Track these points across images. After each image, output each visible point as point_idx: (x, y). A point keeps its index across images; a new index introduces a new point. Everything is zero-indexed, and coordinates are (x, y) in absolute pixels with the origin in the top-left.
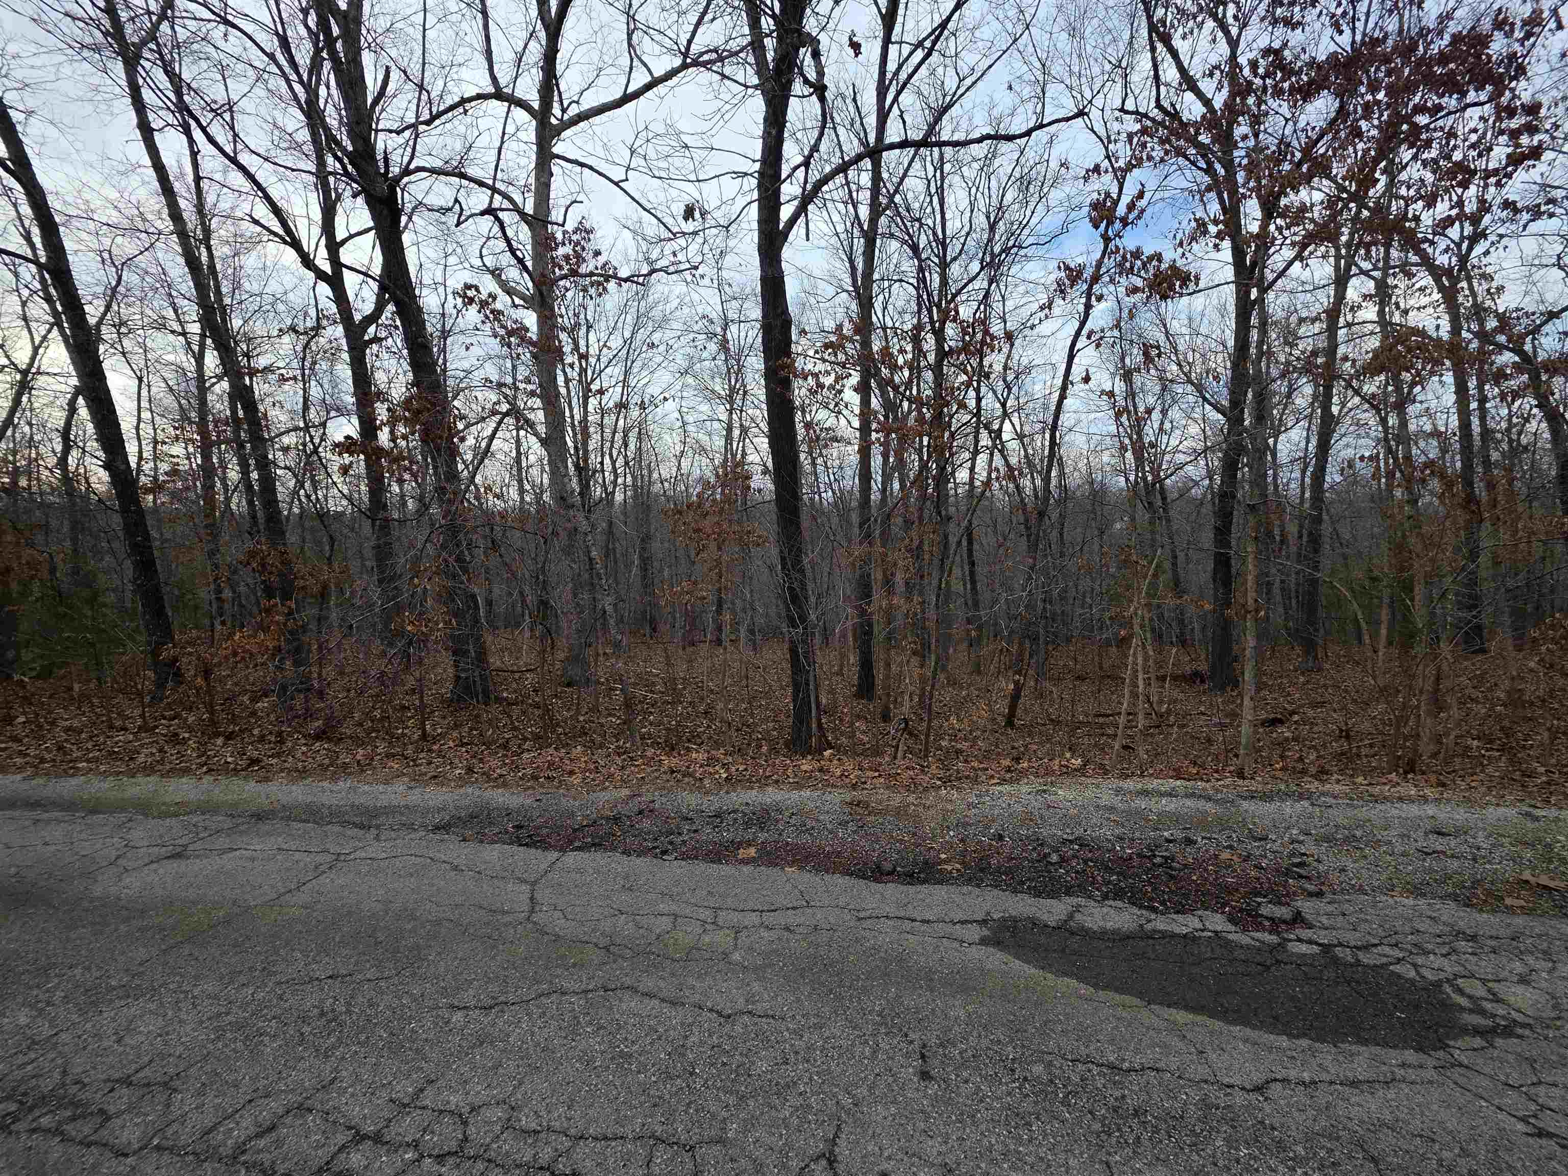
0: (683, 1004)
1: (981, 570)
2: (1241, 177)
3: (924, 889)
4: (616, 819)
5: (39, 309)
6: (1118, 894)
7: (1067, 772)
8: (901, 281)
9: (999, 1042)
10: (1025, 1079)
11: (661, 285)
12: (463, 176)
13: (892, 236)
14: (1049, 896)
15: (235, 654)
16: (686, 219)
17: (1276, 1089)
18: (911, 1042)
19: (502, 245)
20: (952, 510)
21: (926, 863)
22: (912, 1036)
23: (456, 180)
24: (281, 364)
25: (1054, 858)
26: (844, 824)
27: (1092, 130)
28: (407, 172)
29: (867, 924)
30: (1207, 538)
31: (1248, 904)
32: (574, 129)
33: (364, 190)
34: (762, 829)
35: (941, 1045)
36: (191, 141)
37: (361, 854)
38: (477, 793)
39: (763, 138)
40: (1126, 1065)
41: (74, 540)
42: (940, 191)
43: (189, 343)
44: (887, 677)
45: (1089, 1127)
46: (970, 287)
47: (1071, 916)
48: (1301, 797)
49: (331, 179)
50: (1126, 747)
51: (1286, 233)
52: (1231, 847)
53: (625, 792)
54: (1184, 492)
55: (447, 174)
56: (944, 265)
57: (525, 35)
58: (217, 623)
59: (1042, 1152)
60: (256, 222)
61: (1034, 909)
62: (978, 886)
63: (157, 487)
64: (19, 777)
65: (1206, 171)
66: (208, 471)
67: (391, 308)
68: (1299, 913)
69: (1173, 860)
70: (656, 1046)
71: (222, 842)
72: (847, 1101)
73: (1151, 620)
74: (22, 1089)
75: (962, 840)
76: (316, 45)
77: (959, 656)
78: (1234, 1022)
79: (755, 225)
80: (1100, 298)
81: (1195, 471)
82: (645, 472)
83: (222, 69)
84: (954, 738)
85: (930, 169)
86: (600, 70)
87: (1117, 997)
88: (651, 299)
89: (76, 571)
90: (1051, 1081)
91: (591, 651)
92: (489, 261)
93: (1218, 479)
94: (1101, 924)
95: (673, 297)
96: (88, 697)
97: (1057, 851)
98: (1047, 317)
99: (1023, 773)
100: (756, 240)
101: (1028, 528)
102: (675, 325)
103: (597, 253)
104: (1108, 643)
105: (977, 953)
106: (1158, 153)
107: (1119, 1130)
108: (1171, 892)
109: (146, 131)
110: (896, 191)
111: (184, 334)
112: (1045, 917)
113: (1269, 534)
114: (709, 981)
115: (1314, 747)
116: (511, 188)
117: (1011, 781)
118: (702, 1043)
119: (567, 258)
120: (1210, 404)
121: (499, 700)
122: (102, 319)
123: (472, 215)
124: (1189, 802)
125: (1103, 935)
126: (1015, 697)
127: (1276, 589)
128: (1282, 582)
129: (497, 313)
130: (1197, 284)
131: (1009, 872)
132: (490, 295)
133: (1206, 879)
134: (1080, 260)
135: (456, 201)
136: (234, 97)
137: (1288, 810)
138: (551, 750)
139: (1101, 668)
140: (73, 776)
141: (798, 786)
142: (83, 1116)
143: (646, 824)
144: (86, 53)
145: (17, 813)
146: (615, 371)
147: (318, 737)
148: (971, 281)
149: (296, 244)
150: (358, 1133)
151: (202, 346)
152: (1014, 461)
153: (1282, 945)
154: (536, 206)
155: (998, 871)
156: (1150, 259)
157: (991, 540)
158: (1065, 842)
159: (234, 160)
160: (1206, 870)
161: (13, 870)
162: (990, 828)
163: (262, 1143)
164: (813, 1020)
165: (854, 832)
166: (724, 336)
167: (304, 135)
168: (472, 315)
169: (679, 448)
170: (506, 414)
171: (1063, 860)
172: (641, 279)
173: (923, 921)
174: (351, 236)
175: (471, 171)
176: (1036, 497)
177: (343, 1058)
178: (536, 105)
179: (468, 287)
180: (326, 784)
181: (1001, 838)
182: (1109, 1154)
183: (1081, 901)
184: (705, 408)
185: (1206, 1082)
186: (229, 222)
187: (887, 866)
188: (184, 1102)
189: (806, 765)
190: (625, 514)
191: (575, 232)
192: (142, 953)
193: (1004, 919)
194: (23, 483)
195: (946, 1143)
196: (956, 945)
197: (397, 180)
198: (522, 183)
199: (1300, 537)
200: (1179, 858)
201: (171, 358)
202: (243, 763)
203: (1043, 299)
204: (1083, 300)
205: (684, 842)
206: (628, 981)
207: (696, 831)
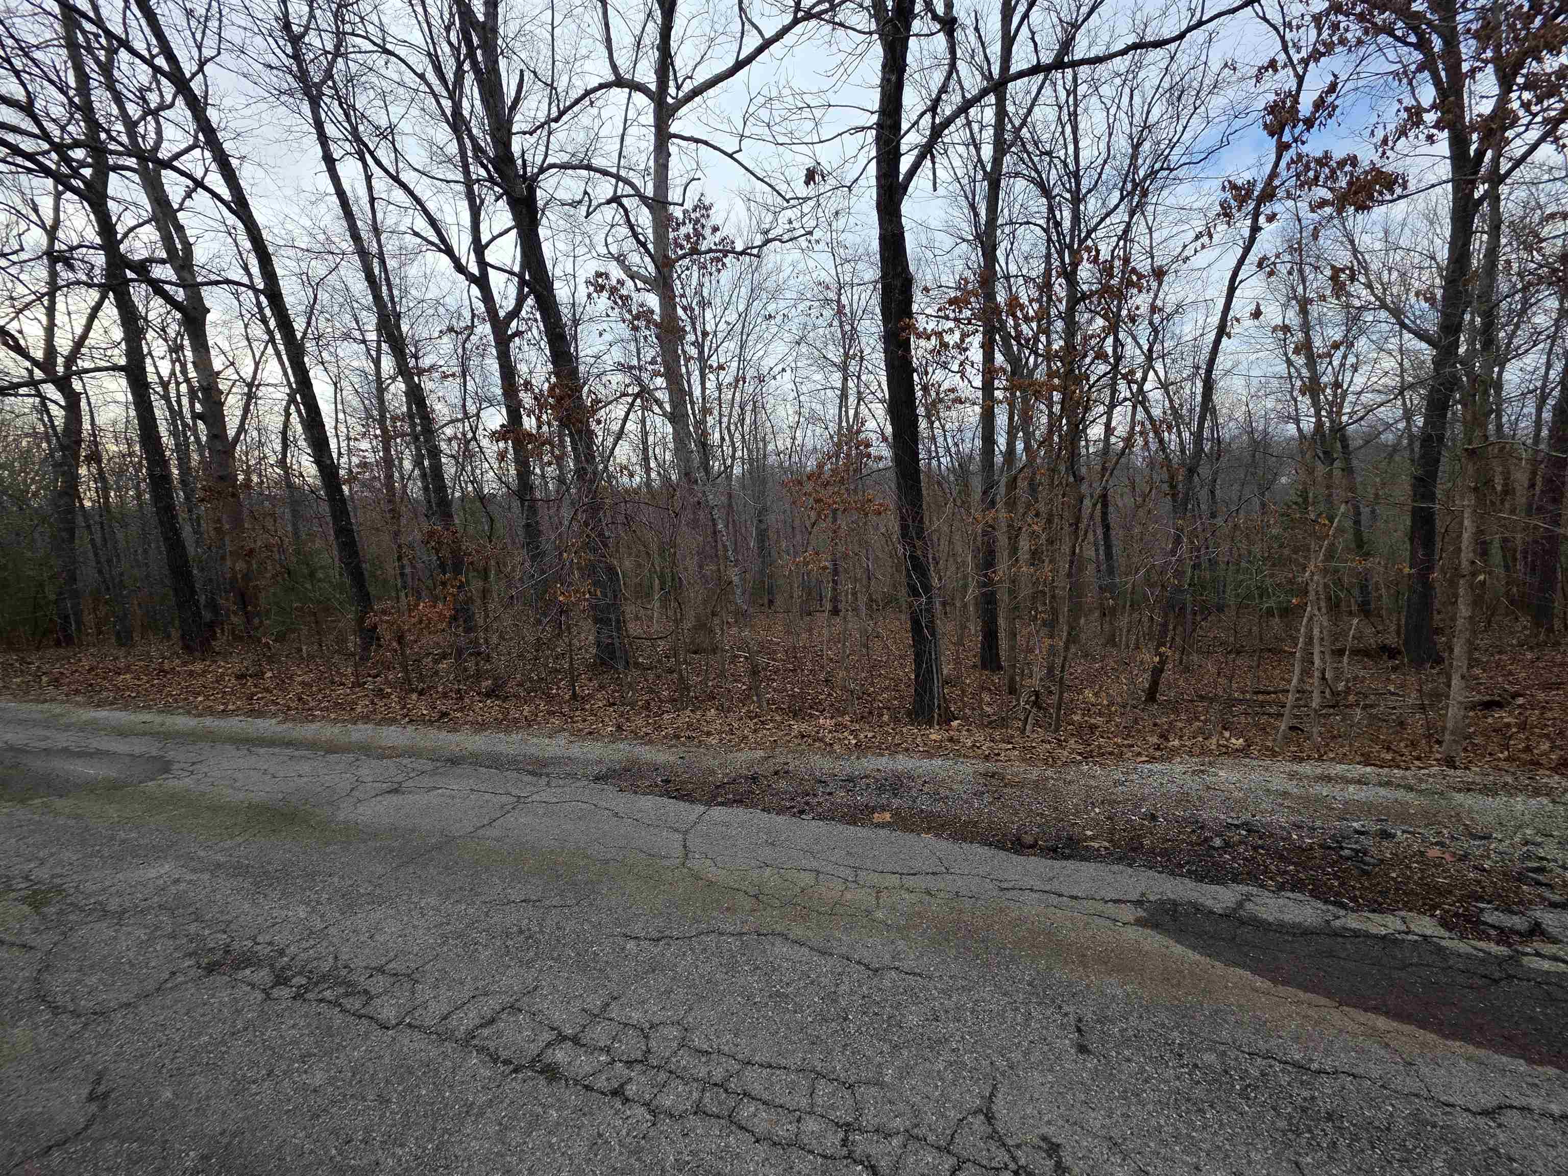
0: (831, 955)
1: (1117, 534)
2: (1468, 47)
3: (1070, 865)
4: (754, 779)
5: (257, 330)
6: (1297, 886)
7: (1226, 752)
8: (1028, 223)
9: (1163, 1025)
10: (1196, 1066)
11: (774, 255)
12: (589, 168)
13: (1017, 174)
14: (1212, 882)
15: (421, 622)
16: (807, 183)
17: (1512, 1118)
18: (1066, 1014)
19: (625, 231)
20: (1084, 470)
21: (1070, 839)
22: (1066, 1008)
23: (584, 173)
24: (442, 363)
25: (1218, 842)
26: (979, 794)
27: (1264, 19)
28: (542, 170)
29: (1009, 895)
30: (1403, 490)
31: (1466, 909)
32: (689, 105)
33: (506, 192)
34: (896, 795)
35: (1098, 1021)
36: (365, 165)
37: (536, 797)
38: (628, 748)
39: (882, 86)
40: (1315, 1066)
41: (294, 525)
42: (1074, 116)
43: (368, 350)
44: (1012, 648)
45: (1273, 1123)
46: (1108, 221)
47: (1240, 904)
48: (1537, 793)
49: (476, 187)
50: (1292, 728)
51: (1535, 109)
52: (1441, 844)
53: (761, 753)
54: (1370, 439)
55: (574, 168)
56: (1077, 199)
57: (642, 16)
58: (402, 594)
59: (1219, 1140)
60: (416, 234)
61: (1196, 894)
62: (1130, 866)
63: (352, 478)
64: (274, 721)
65: (1416, 46)
66: (388, 462)
67: (530, 301)
68: (1538, 925)
69: (1365, 854)
70: (810, 990)
71: (426, 781)
72: (1001, 1063)
73: (1326, 586)
74: (309, 967)
75: (1108, 818)
76: (457, 59)
77: (1090, 625)
78: (1453, 1036)
79: (873, 182)
80: (1271, 218)
81: (1390, 413)
82: (761, 445)
83: (383, 95)
84: (1087, 712)
85: (1063, 95)
86: (712, 40)
87: (1301, 994)
88: (764, 271)
89: (298, 552)
90: (1226, 1072)
91: (716, 621)
92: (614, 249)
93: (1419, 421)
94: (1278, 915)
95: (785, 265)
96: (313, 657)
97: (1219, 834)
98: (1203, 247)
99: (1174, 752)
100: (875, 197)
101: (1173, 487)
102: (788, 295)
103: (715, 229)
104: (1270, 613)
105: (1132, 934)
106: (1354, 31)
107: (1310, 1131)
108: (1363, 888)
109: (329, 161)
110: (1024, 123)
111: (364, 341)
112: (1209, 903)
113: (1489, 482)
114: (854, 936)
115: (1547, 736)
116: (631, 173)
117: (1162, 759)
118: (852, 992)
119: (688, 237)
120: (1410, 331)
121: (637, 665)
122: (305, 334)
123: (599, 205)
124: (1382, 791)
125: (1281, 928)
126: (1157, 672)
127: (1495, 550)
128: (1505, 540)
129: (626, 299)
130: (1405, 188)
131: (1164, 853)
132: (618, 281)
133: (1409, 878)
134: (1247, 176)
135: (586, 193)
136: (394, 120)
137: (1520, 807)
138: (688, 712)
139: (1261, 639)
140: (312, 721)
141: (929, 755)
142: (352, 994)
143: (783, 784)
144: (284, 98)
145: (277, 750)
146: (732, 346)
147: (488, 695)
148: (1108, 215)
149: (449, 251)
150: (560, 1034)
151: (379, 350)
152: (1157, 412)
153: (1515, 958)
154: (656, 187)
155: (1152, 851)
156: (1341, 164)
157: (1129, 501)
158: (1229, 826)
159: (396, 179)
160: (1408, 867)
161: (280, 796)
162: (1141, 807)
163: (486, 1032)
164: (961, 983)
165: (990, 803)
166: (839, 301)
167: (453, 148)
168: (603, 301)
169: (792, 419)
170: (637, 396)
171: (1227, 844)
172: (755, 251)
173: (1072, 897)
174: (494, 238)
175: (597, 162)
176: (1183, 451)
177: (541, 971)
178: (653, 87)
179: (599, 275)
180: (502, 735)
181: (1153, 818)
182: (1299, 1154)
183: (1255, 890)
184: (818, 377)
185: (1417, 1096)
186: (395, 236)
187: (1028, 839)
188: (424, 992)
189: (935, 735)
190: (744, 487)
191: (694, 210)
192: (380, 870)
193: (1163, 903)
194: (255, 479)
195: (1110, 1117)
196: (1108, 922)
197: (535, 178)
198: (642, 167)
199: (1532, 486)
200: (1374, 851)
201: (356, 364)
202: (436, 715)
203: (1199, 225)
204: (1249, 222)
205: (819, 804)
206: (779, 928)
207: (830, 794)
